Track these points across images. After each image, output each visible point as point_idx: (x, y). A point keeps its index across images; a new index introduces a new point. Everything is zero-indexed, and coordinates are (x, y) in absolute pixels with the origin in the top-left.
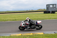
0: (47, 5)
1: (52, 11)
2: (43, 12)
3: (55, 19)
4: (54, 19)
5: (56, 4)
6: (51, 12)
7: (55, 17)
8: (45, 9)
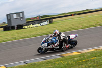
0: (7, 15)
1: (18, 25)
2: (2, 29)
3: (25, 38)
4: (23, 38)
5: (23, 13)
6: (16, 27)
7: (24, 35)
8: (4, 23)
